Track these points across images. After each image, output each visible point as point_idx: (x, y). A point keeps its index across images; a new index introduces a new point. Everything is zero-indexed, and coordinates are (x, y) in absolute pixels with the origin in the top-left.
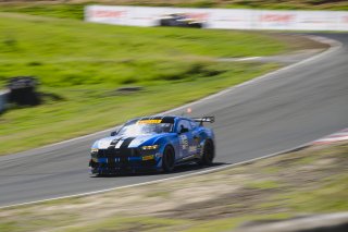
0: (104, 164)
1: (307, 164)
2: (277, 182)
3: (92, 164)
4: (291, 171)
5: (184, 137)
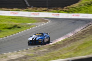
0: (31, 43)
1: (42, 50)
2: (33, 54)
3: (28, 43)
4: (37, 52)
5: (45, 37)
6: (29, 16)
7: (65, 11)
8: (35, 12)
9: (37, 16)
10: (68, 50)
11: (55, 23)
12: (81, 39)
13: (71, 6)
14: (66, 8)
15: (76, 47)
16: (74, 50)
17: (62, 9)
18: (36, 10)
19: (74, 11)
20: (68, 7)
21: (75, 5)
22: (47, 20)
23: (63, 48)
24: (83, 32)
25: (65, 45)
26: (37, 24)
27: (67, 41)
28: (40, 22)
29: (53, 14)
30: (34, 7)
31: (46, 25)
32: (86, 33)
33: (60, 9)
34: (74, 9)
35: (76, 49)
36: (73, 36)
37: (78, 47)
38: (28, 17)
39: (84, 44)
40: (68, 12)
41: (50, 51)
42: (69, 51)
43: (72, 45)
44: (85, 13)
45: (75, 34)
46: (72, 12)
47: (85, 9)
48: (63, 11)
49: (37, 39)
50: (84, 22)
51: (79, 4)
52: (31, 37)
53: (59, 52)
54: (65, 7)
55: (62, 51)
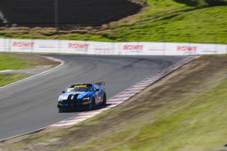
0: (65, 107)
6: (7, 51)
7: (105, 36)
8: (24, 38)
9: (28, 50)
10: (114, 141)
11: (78, 68)
12: (149, 111)
13: (120, 22)
14: (107, 29)
15: (136, 133)
16: (131, 141)
17: (95, 30)
18: (27, 33)
19: (129, 34)
20: (112, 24)
21: (131, 20)
22: (57, 60)
23: (102, 134)
24: (154, 91)
25: (105, 127)
26: (28, 71)
27: (110, 117)
28: (36, 65)
29: (70, 45)
30: (20, 24)
31: (55, 74)
32: (162, 94)
33: (89, 30)
34: (127, 30)
35: (137, 138)
36: (127, 103)
37: (142, 133)
38: (4, 53)
39: (158, 124)
40: (113, 39)
41: (67, 145)
42: (116, 144)
43: (124, 126)
44: (157, 41)
45: (132, 97)
46: (124, 38)
47: (157, 31)
48: (100, 36)
49: (79, 97)
50: (155, 65)
51: (141, 17)
52: (64, 92)
53: (90, 148)
54: (105, 26)
55: (99, 145)
